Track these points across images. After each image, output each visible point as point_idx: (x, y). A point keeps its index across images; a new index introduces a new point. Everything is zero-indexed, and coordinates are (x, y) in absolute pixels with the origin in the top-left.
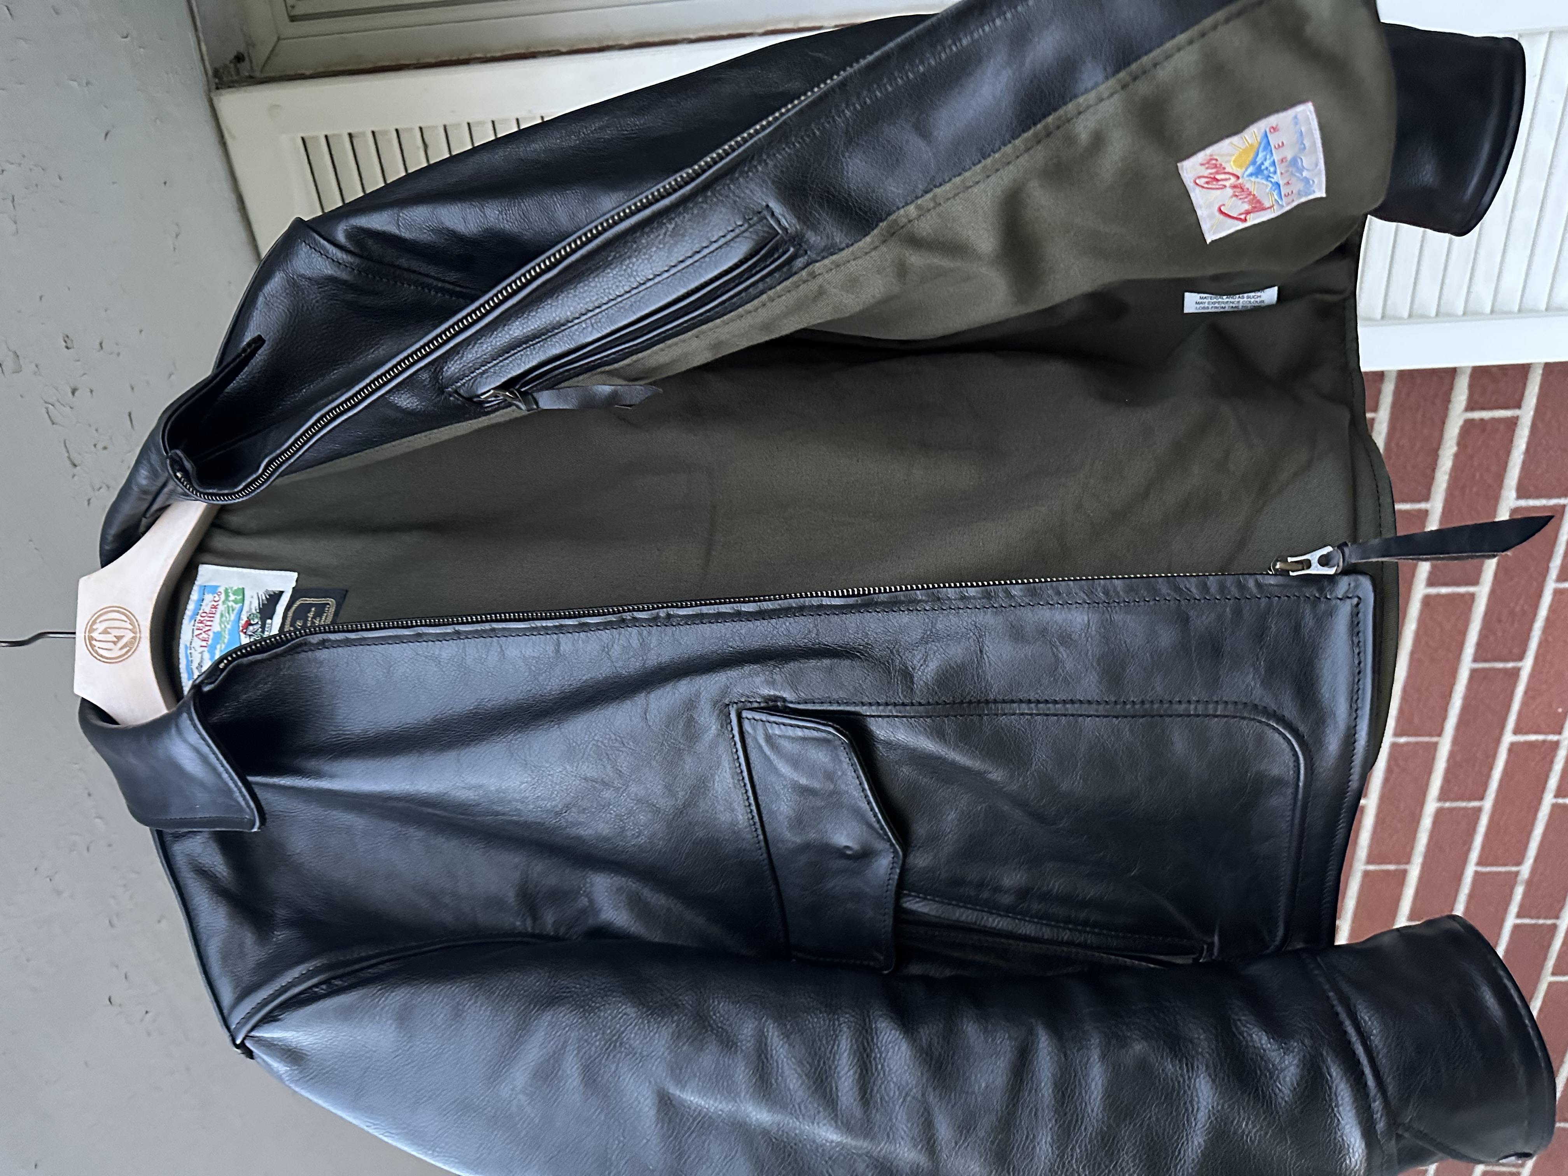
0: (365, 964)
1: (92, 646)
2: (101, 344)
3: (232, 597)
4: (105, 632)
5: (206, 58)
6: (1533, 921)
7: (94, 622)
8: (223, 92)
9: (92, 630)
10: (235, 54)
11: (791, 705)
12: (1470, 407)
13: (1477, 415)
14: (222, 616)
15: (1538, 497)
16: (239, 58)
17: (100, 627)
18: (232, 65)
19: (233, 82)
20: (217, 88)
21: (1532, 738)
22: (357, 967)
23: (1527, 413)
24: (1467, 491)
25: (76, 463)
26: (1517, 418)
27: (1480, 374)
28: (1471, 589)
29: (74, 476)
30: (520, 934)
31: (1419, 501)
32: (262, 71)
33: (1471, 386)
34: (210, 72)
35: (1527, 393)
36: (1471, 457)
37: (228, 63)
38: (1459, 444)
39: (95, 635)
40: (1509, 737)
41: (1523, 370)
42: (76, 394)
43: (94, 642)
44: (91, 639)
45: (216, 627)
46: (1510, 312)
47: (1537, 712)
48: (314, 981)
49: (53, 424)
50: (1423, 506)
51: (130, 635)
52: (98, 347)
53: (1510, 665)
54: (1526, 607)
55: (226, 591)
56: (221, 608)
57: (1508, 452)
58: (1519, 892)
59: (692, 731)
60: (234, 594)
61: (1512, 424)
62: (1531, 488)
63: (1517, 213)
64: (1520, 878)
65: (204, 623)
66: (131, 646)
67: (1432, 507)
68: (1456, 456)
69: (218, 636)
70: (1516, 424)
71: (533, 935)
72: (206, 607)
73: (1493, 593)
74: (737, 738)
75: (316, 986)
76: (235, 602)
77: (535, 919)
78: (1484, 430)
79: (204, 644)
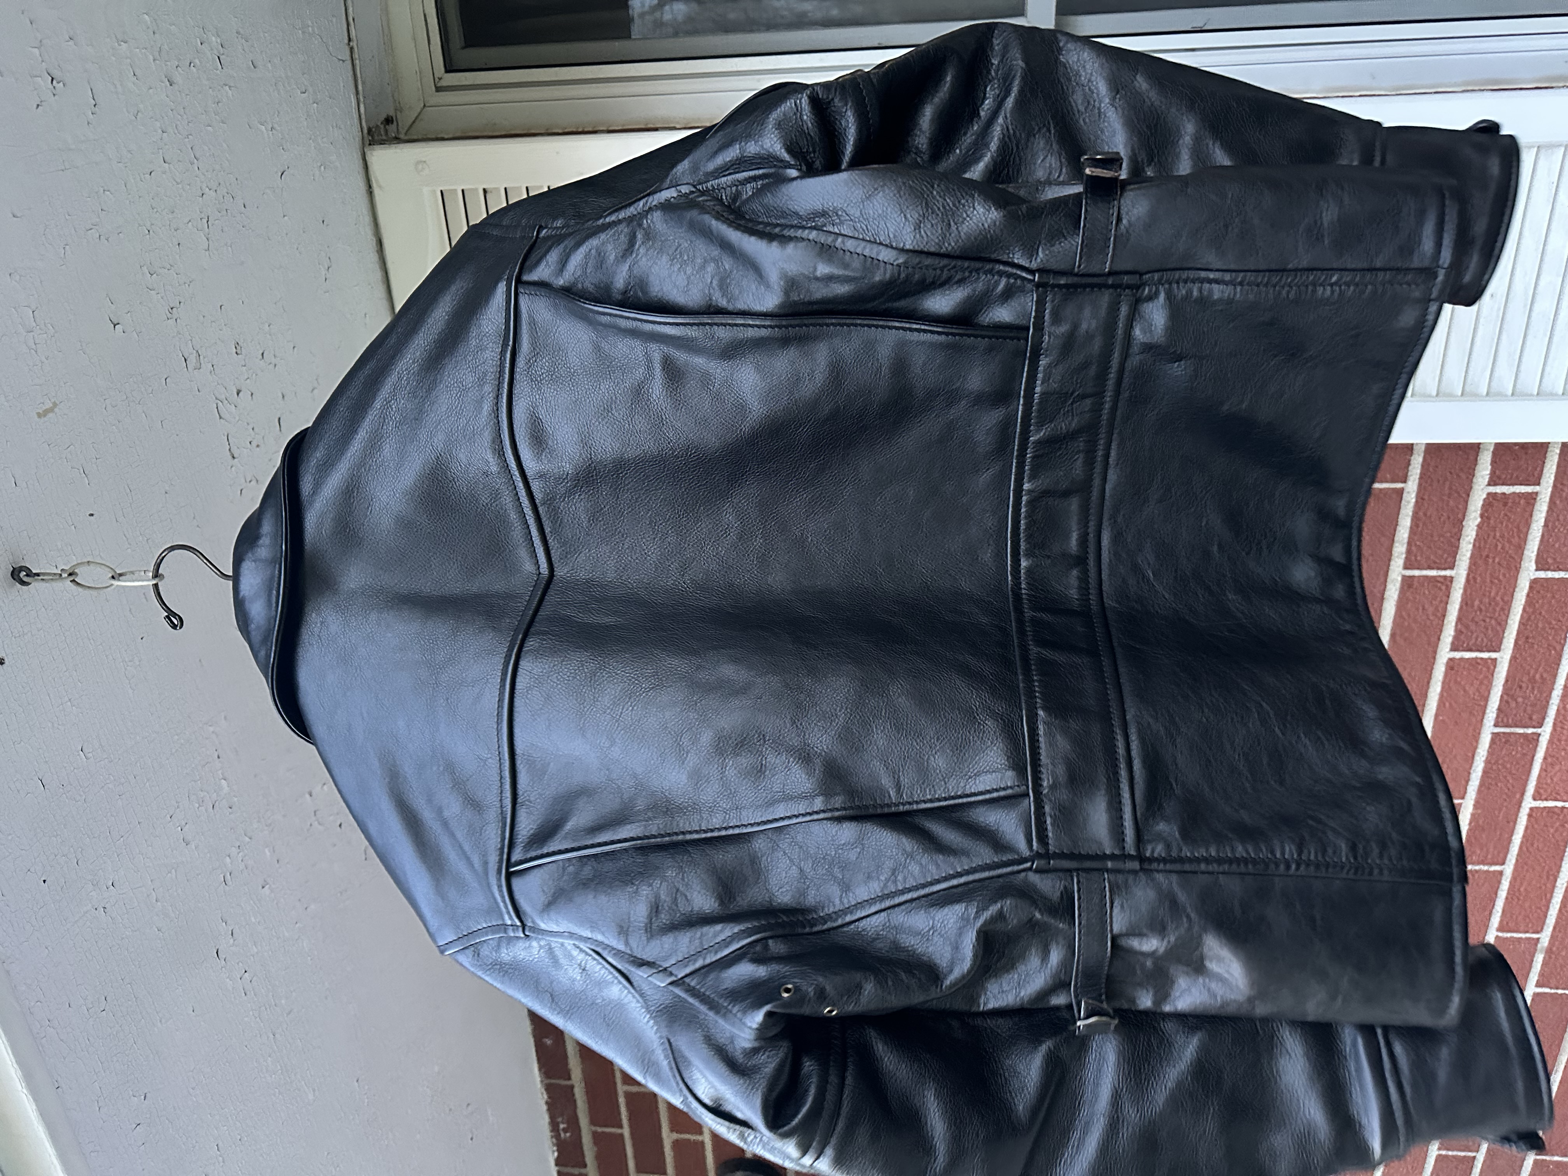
2: (263, 354)
5: (363, 116)
6: (1553, 991)
8: (375, 147)
10: (386, 116)
12: (1492, 482)
13: (1499, 489)
15: (1559, 569)
16: (388, 121)
18: (382, 126)
19: (384, 140)
20: (370, 144)
21: (1551, 804)
23: (1545, 490)
24: (1490, 560)
25: (235, 456)
26: (1536, 493)
27: (1502, 451)
28: (1493, 655)
29: (232, 467)
31: (1445, 569)
32: (406, 134)
33: (1494, 462)
34: (365, 131)
35: (1545, 470)
36: (1494, 529)
37: (379, 124)
38: (1482, 516)
40: (1528, 803)
41: (1542, 448)
42: (240, 395)
46: (1531, 395)
47: (1556, 780)
49: (220, 418)
50: (1447, 573)
52: (260, 356)
53: (1530, 731)
54: (1545, 675)
57: (1528, 525)
58: (1539, 959)
61: (1532, 498)
62: (1550, 561)
64: (1539, 946)
67: (1457, 573)
68: (1480, 527)
70: (1535, 499)
73: (1513, 658)
78: (1505, 504)
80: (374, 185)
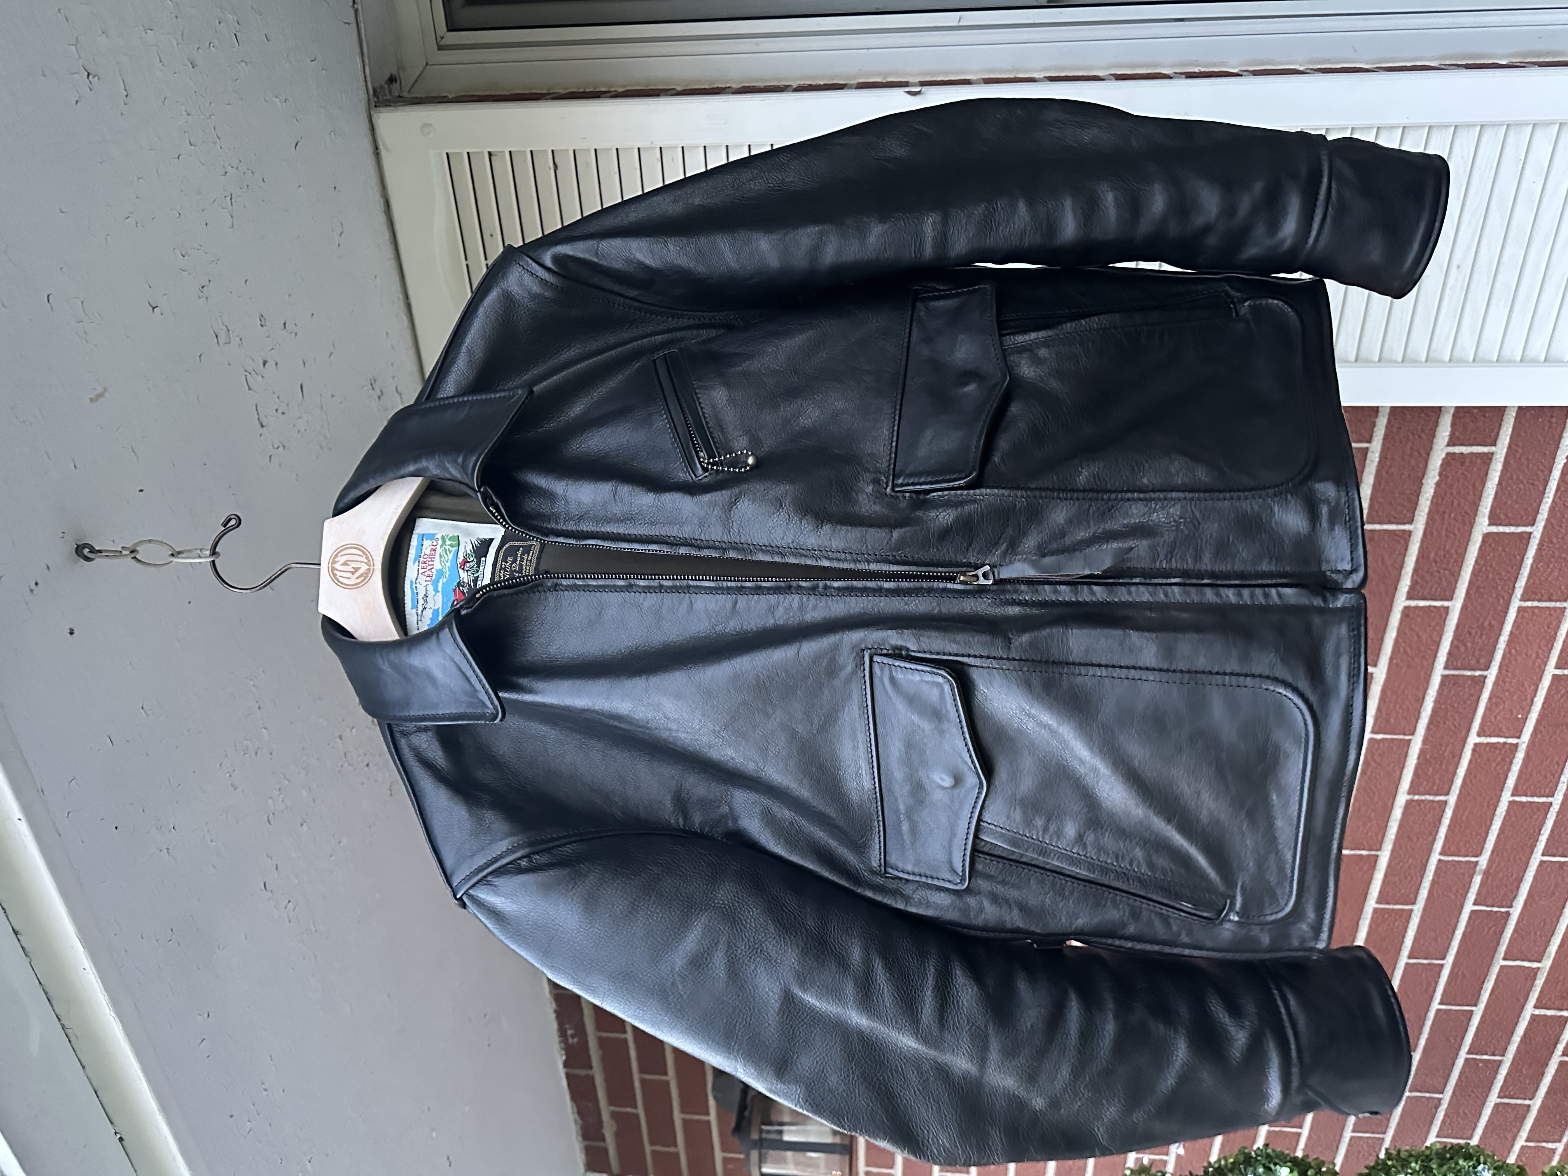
0: (557, 843)
1: (335, 575)
2: (285, 324)
3: (448, 542)
4: (345, 564)
5: (369, 79)
6: (1489, 909)
7: (336, 556)
8: (381, 109)
9: (334, 562)
10: (388, 75)
11: (913, 654)
12: (1450, 443)
13: (1457, 449)
14: (441, 556)
15: (1509, 524)
16: (392, 80)
17: (342, 560)
18: (386, 86)
19: (388, 101)
20: (376, 106)
21: (1494, 740)
22: (550, 845)
23: (1500, 450)
24: (1447, 516)
25: (264, 424)
26: (1492, 454)
27: (1461, 412)
28: (1446, 604)
29: (261, 435)
30: (675, 829)
31: (1404, 523)
32: (409, 92)
33: (1453, 424)
34: (371, 93)
35: (1502, 432)
36: (1451, 487)
37: (383, 83)
38: (1440, 474)
39: (337, 566)
40: (1473, 739)
41: (1500, 412)
42: (267, 366)
43: (336, 572)
44: (334, 569)
45: (437, 565)
46: (1491, 362)
47: (1499, 718)
48: (518, 854)
49: (250, 389)
50: (1406, 527)
51: (364, 567)
52: (283, 327)
53: (1477, 673)
54: (1493, 622)
55: (443, 537)
56: (439, 550)
57: (1483, 484)
58: (1477, 880)
59: (832, 671)
60: (450, 540)
61: (1488, 458)
62: (1502, 517)
63: (1500, 277)
64: (1478, 868)
65: (426, 563)
66: (366, 576)
67: (1415, 528)
68: (1438, 484)
69: (440, 573)
70: (1491, 459)
71: (684, 831)
72: (426, 550)
73: (1464, 608)
74: (867, 678)
75: (519, 859)
76: (451, 545)
77: (685, 819)
78: (1463, 464)
79: (429, 579)
80: (381, 147)
